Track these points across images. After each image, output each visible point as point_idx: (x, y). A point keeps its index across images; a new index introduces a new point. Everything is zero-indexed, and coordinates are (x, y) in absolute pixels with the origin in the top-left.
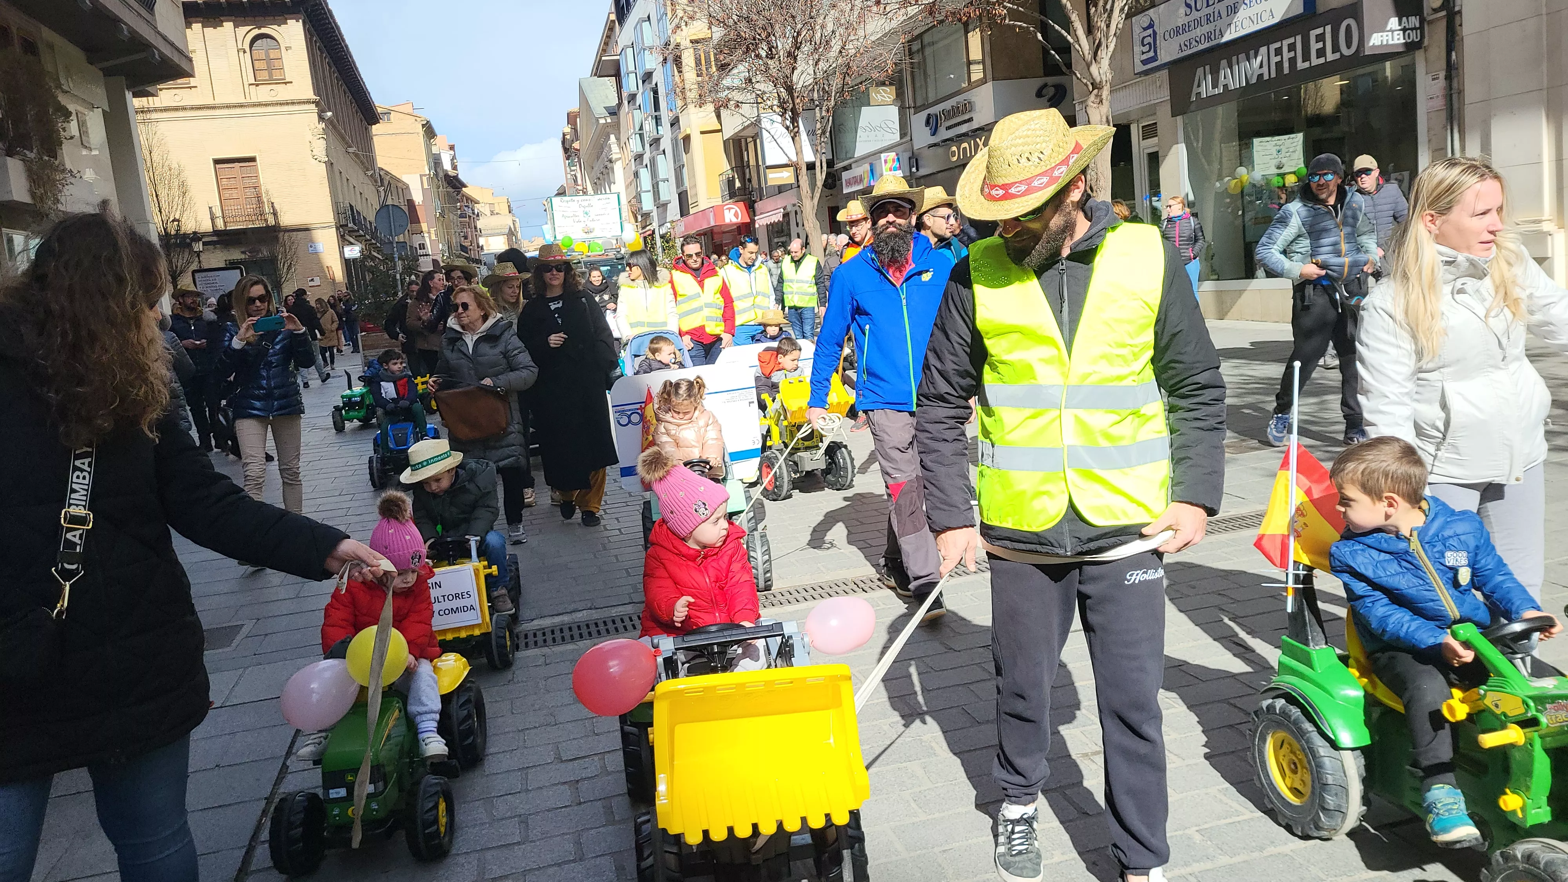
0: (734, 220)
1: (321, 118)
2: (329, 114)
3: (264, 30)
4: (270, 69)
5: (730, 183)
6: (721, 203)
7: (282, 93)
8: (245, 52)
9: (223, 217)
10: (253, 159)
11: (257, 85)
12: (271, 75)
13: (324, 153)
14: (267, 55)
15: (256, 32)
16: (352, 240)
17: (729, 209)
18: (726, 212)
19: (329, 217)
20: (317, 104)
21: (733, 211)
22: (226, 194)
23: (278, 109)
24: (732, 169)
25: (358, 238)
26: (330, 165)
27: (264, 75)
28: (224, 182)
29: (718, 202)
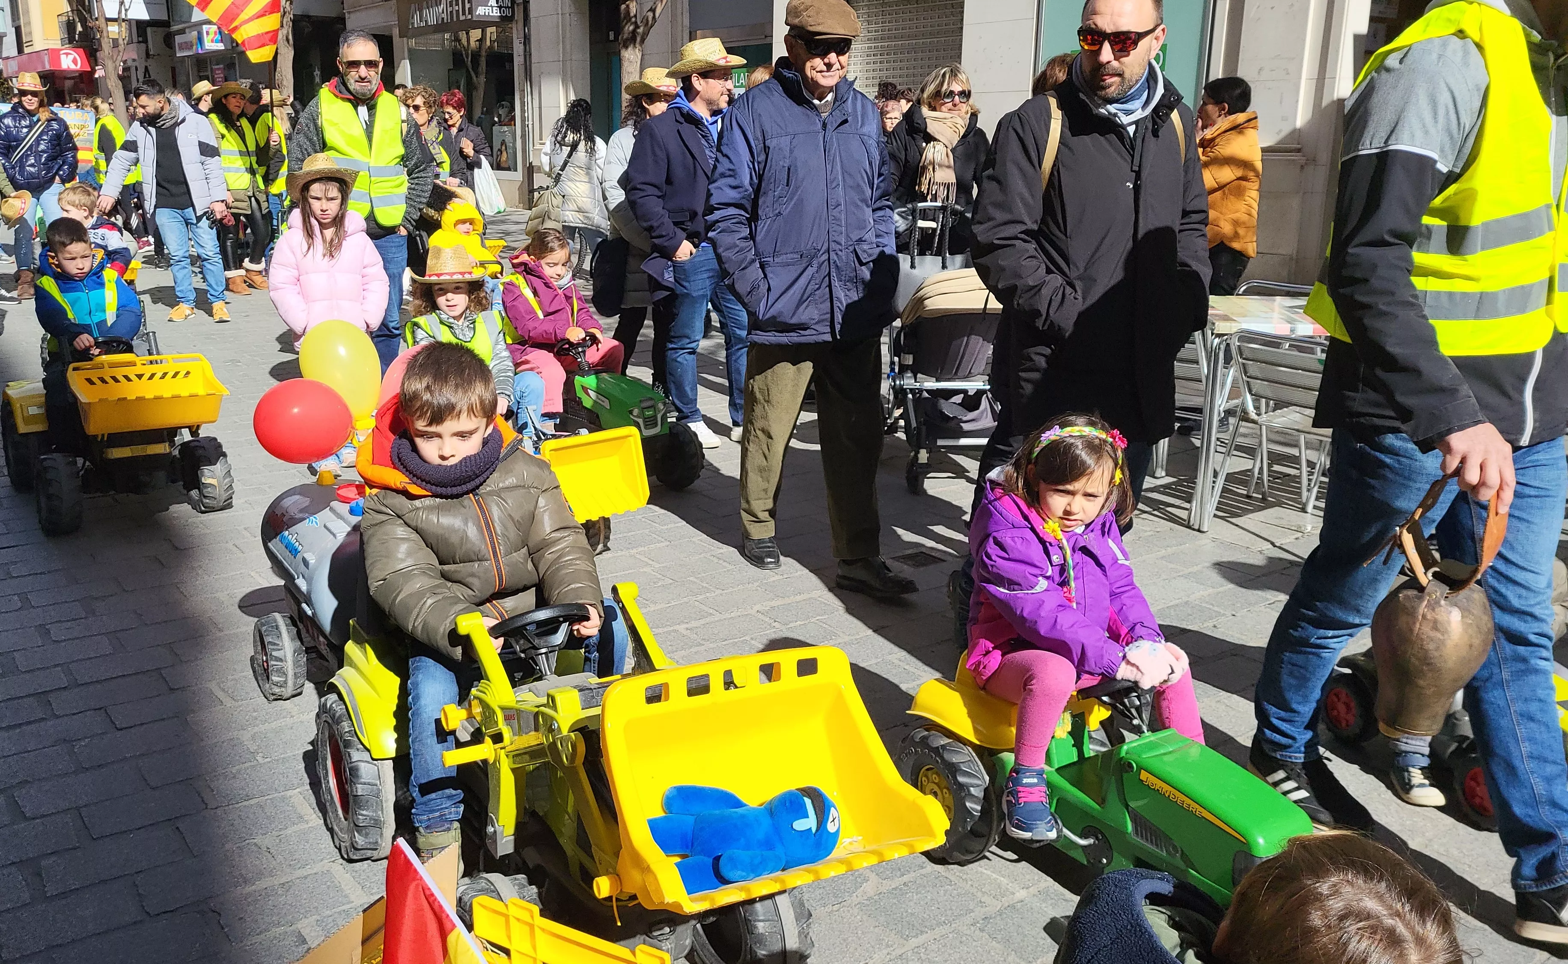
0: (73, 67)
5: (70, 27)
6: (59, 46)
17: (67, 54)
18: (63, 57)
21: (71, 57)
24: (72, 11)
29: (56, 44)
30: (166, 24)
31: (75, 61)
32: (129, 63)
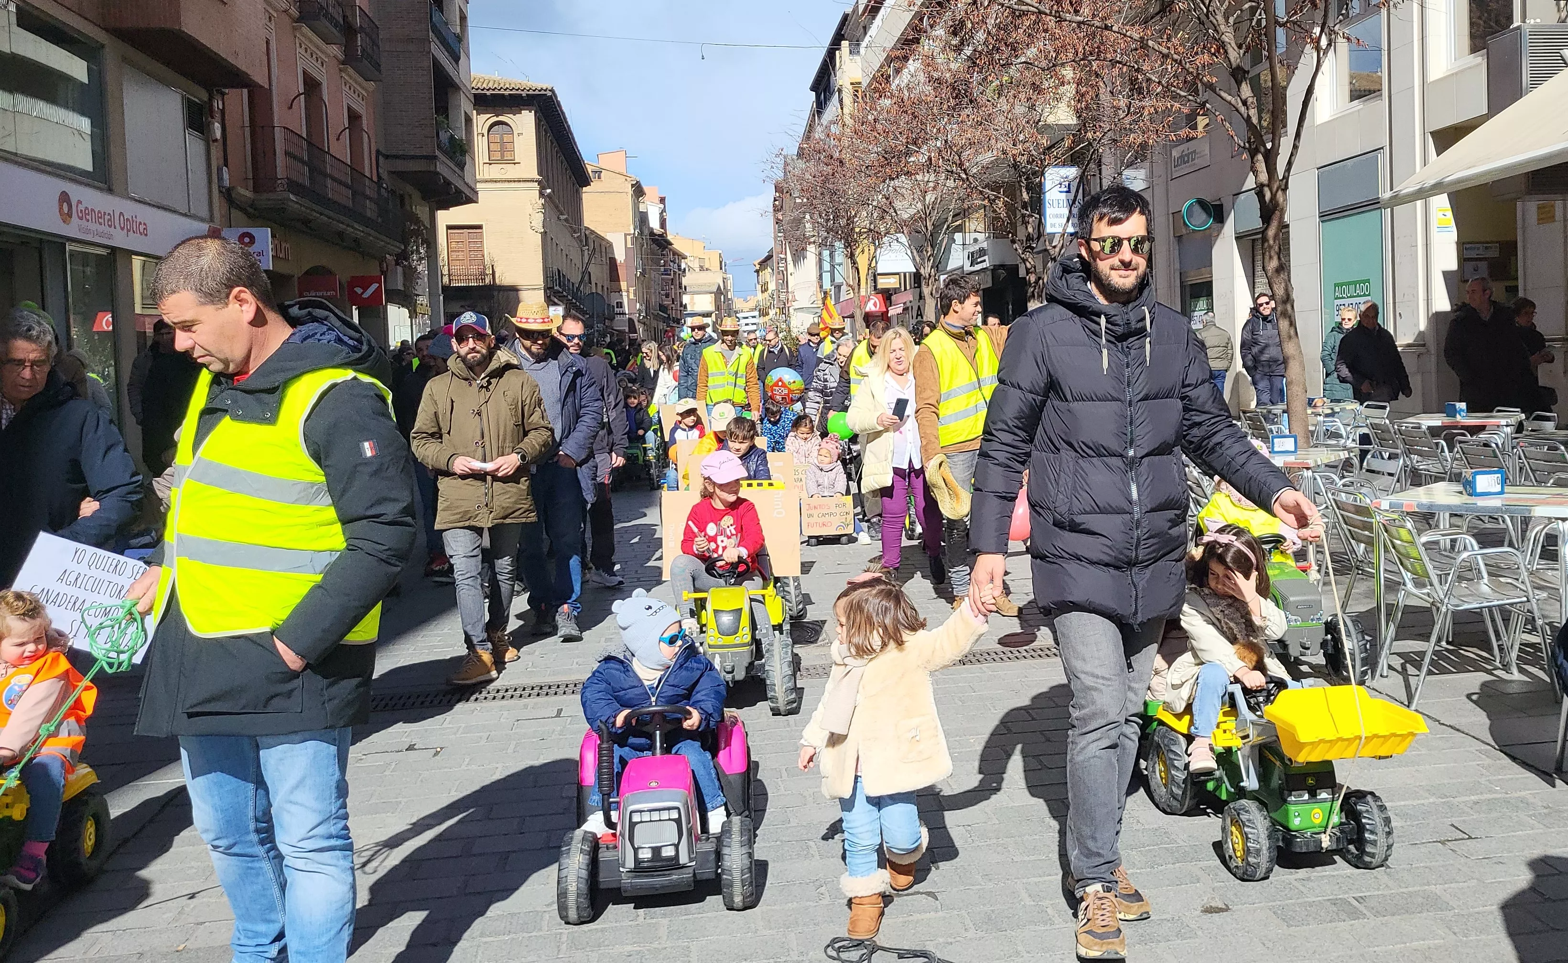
1: (541, 195)
2: (549, 191)
3: (501, 118)
4: (502, 151)
7: (511, 172)
8: (483, 136)
9: (449, 275)
10: (480, 227)
11: (490, 164)
12: (502, 155)
13: (541, 225)
14: (502, 139)
15: (495, 119)
16: (556, 300)
19: (539, 280)
20: (539, 182)
22: (454, 255)
23: (506, 185)
25: (562, 298)
26: (544, 234)
27: (498, 156)
28: (453, 245)
31: (875, 305)
32: (908, 304)
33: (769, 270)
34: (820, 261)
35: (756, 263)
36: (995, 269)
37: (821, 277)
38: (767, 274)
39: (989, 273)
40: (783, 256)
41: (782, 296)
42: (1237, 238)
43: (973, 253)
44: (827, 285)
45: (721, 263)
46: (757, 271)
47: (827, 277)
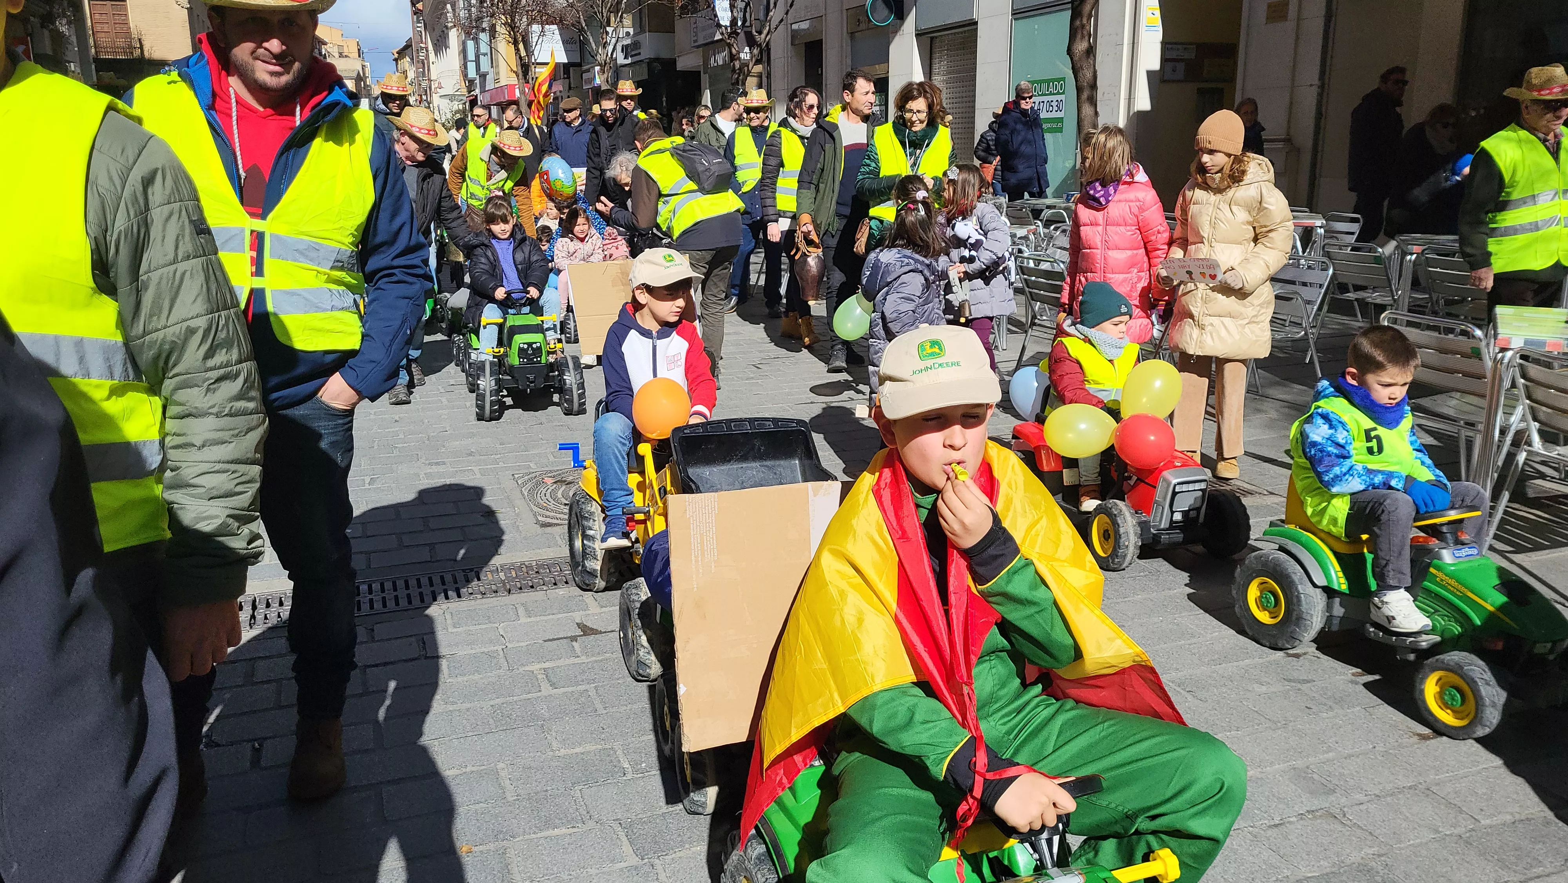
9: (96, 46)
30: (579, 65)
33: (408, 59)
34: (464, 52)
35: (395, 51)
36: (651, 62)
37: (465, 66)
38: (406, 62)
39: (645, 66)
40: (423, 45)
41: (424, 84)
42: (917, 35)
43: (627, 46)
44: (472, 73)
45: (359, 50)
46: (396, 60)
47: (471, 67)
